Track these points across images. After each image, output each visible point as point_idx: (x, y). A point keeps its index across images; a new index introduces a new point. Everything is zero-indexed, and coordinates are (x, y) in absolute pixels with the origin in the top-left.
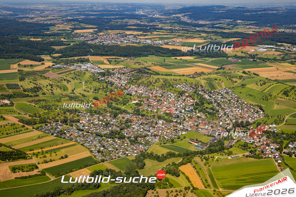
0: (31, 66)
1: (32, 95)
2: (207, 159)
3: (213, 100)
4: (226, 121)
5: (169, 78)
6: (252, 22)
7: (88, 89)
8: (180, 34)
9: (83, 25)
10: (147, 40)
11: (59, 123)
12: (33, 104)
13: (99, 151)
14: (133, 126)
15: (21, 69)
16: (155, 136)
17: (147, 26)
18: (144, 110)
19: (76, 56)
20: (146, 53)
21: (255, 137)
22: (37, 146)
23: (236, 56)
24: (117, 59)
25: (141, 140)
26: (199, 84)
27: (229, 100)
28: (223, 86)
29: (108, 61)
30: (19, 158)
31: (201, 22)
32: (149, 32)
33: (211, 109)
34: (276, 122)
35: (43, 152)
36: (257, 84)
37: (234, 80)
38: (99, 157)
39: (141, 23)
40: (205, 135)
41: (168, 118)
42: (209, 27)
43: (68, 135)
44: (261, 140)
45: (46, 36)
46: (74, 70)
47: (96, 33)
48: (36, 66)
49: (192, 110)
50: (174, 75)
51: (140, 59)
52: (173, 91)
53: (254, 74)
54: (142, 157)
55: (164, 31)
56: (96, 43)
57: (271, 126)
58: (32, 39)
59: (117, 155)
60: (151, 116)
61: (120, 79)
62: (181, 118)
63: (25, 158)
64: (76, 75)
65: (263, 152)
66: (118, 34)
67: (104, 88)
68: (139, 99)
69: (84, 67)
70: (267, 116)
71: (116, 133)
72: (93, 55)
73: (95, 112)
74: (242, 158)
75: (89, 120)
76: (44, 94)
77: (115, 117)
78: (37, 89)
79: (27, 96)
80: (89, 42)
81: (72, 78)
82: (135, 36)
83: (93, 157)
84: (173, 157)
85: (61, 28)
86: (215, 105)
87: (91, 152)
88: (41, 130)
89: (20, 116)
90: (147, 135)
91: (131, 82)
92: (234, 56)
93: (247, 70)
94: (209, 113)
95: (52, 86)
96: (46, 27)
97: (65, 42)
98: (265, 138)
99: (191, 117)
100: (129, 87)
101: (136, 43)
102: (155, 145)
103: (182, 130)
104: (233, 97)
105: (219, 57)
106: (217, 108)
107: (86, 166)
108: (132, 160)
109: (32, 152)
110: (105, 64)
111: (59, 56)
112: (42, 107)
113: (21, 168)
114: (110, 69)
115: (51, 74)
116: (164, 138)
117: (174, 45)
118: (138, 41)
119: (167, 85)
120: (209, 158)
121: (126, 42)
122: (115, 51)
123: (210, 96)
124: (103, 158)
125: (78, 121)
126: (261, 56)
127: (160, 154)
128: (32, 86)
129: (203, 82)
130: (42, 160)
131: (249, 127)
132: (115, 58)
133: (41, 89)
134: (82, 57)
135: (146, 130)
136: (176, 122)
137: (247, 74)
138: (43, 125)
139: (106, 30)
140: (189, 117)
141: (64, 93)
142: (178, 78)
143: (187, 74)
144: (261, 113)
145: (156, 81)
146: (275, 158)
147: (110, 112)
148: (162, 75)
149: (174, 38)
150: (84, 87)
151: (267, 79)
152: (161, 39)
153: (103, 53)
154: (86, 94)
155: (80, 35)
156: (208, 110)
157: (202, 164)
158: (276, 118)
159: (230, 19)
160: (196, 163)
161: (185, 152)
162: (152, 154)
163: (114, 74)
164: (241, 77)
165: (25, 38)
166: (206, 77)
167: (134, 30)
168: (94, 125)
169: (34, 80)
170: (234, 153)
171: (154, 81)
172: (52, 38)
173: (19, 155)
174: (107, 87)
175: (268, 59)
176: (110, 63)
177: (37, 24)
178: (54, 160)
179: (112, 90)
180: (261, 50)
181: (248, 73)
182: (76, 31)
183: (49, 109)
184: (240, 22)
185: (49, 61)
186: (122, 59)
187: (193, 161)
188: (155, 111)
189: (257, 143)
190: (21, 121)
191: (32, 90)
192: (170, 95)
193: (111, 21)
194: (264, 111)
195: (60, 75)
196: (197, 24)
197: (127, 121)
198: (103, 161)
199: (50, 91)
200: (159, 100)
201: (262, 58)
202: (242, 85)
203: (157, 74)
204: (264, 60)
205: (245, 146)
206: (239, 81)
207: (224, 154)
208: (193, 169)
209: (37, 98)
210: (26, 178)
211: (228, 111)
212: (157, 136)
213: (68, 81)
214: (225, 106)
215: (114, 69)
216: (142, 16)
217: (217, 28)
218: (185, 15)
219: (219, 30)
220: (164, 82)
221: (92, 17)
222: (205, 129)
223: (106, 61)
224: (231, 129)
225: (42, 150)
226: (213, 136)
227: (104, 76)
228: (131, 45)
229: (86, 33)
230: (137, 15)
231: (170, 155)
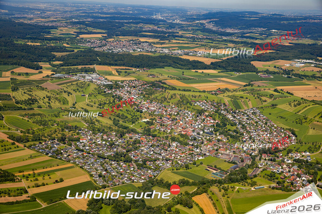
0: (27, 74)
1: (26, 108)
2: (226, 190)
3: (237, 122)
5: (187, 93)
6: (290, 32)
7: (92, 104)
8: (203, 43)
9: (90, 29)
10: (164, 49)
11: (56, 141)
12: (27, 119)
13: (100, 176)
14: (142, 148)
15: (15, 77)
16: (167, 160)
17: (166, 33)
18: (156, 130)
19: (80, 65)
20: (161, 64)
21: (285, 166)
22: (27, 167)
23: (267, 72)
24: (128, 69)
25: (150, 165)
26: (222, 102)
27: (256, 122)
28: (250, 105)
29: (117, 71)
30: (6, 180)
31: (229, 30)
32: (167, 40)
33: (235, 131)
34: (310, 150)
35: (34, 174)
36: (290, 104)
37: (264, 98)
38: (100, 182)
39: (159, 29)
40: (225, 161)
41: (183, 140)
42: (238, 37)
43: (65, 156)
44: (292, 170)
45: (46, 40)
46: (76, 81)
47: (105, 38)
48: (32, 74)
49: (212, 132)
50: (194, 91)
51: (155, 71)
52: (191, 109)
53: (287, 92)
54: (150, 185)
55: (185, 39)
56: (104, 51)
57: (304, 154)
58: (30, 44)
59: (121, 181)
60: (163, 137)
61: (130, 93)
62: (199, 140)
63: (13, 180)
64: (79, 86)
65: (292, 184)
66: (131, 40)
67: (110, 103)
68: (151, 117)
69: (88, 77)
70: (301, 143)
71: (122, 155)
72: (100, 64)
73: (99, 130)
74: (267, 189)
75: (91, 139)
76: (40, 107)
77: (122, 137)
78: (32, 101)
79: (20, 109)
80: (96, 49)
81: (74, 90)
82: (150, 44)
83: (93, 182)
84: (187, 185)
85: (64, 32)
86: (239, 127)
87: (91, 176)
88: (33, 149)
89: (10, 131)
90: (159, 159)
91: (142, 97)
92: (265, 71)
93: (279, 88)
94: (232, 136)
95: (49, 98)
96: (47, 29)
97: (68, 47)
98: (296, 167)
99: (210, 140)
100: (140, 103)
101: (151, 52)
102: (166, 171)
103: (199, 155)
104: (261, 118)
105: (247, 71)
106: (242, 130)
108: (139, 187)
109: (22, 174)
110: (114, 75)
111: (60, 64)
112: (37, 122)
113: (8, 193)
114: (119, 81)
115: (49, 85)
116: (178, 163)
117: (195, 56)
118: (153, 50)
119: (184, 102)
120: (228, 188)
121: (139, 50)
122: (126, 60)
123: (234, 117)
124: (105, 183)
125: (78, 140)
126: (297, 72)
127: (171, 182)
128: (26, 97)
129: (227, 100)
130: (33, 184)
131: (277, 154)
132: (126, 69)
133: (36, 101)
134: (87, 66)
135: (156, 153)
136: (192, 145)
137: (279, 93)
138: (37, 143)
139: (117, 36)
140: (208, 140)
141: (64, 107)
142: (198, 94)
143: (209, 90)
144: (294, 138)
145: (172, 97)
147: (115, 131)
148: (179, 89)
149: (196, 47)
150: (87, 101)
151: (302, 99)
152: (181, 48)
153: (112, 62)
154: (89, 108)
155: (86, 41)
156: (231, 133)
157: (220, 194)
158: (311, 145)
159: (264, 28)
160: (213, 194)
161: (201, 180)
162: (162, 181)
163: (123, 87)
164: (271, 96)
165: (21, 42)
166: (230, 94)
167: (150, 36)
168: (96, 145)
169: (29, 91)
170: (258, 183)
171: (169, 97)
172: (53, 43)
173: (6, 176)
174: (114, 101)
175: (305, 76)
176: (120, 75)
177: (36, 26)
178: (47, 184)
180: (298, 65)
181: (281, 91)
182: (81, 36)
183: (44, 125)
184: (275, 32)
185: (48, 69)
186: (134, 70)
187: (209, 191)
188: (169, 131)
189: (286, 173)
190: (11, 137)
191: (26, 102)
192: (187, 113)
193: (123, 26)
194: (296, 136)
195: (60, 86)
196: (224, 32)
197: (135, 142)
198: (104, 187)
199: (48, 104)
200: (174, 119)
201: (298, 74)
202: (273, 105)
203: (174, 88)
204: (301, 77)
205: (272, 177)
206: (269, 100)
207: (246, 184)
208: (208, 200)
209: (31, 112)
210: (12, 203)
211: (254, 134)
212: (169, 160)
213: (69, 93)
214: (251, 129)
215: (124, 81)
216: (160, 20)
217: (247, 37)
218: (210, 22)
219: (249, 41)
220: (181, 98)
221: (101, 20)
222: (226, 154)
223: (114, 72)
224: (256, 156)
225: (33, 172)
226: (234, 163)
227: (111, 89)
228: (145, 54)
229: (93, 39)
230: (154, 20)
231: (183, 183)
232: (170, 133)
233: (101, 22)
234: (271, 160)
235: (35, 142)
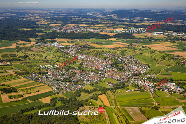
0: (24, 44)
1: (23, 59)
2: (114, 92)
3: (123, 62)
4: (128, 73)
5: (100, 50)
6: (153, 19)
7: (54, 57)
8: (110, 26)
9: (55, 21)
10: (91, 29)
11: (37, 74)
12: (23, 65)
13: (56, 88)
14: (77, 76)
15: (18, 46)
17: (92, 22)
18: (84, 68)
19: (49, 39)
20: (89, 37)
21: (143, 81)
22: (23, 86)
23: (140, 38)
24: (73, 40)
25: (80, 83)
26: (116, 53)
27: (132, 62)
28: (130, 54)
29: (67, 41)
30: (13, 92)
31: (124, 19)
32: (93, 25)
33: (121, 66)
34: (155, 73)
35: (26, 89)
36: (148, 53)
37: (136, 51)
38: (56, 91)
39: (89, 20)
40: (115, 80)
41: (96, 72)
42: (128, 22)
43: (41, 80)
45: (33, 27)
46: (47, 46)
47: (62, 26)
48: (26, 44)
49: (110, 67)
50: (103, 49)
51: (85, 40)
52: (101, 57)
53: (148, 48)
54: (79, 91)
55: (102, 24)
56: (61, 31)
57: (152, 75)
58: (26, 30)
59: (66, 90)
60: (87, 71)
61: (73, 51)
62: (104, 71)
63: (16, 92)
64: (48, 49)
65: (145, 88)
66: (75, 26)
67: (63, 56)
68: (82, 62)
69: (53, 44)
70: (152, 70)
71: (67, 79)
72: (59, 38)
73: (57, 68)
74: (133, 91)
75: (53, 73)
76: (29, 59)
77: (67, 71)
78: (26, 56)
79: (20, 60)
80: (58, 31)
81: (46, 51)
82: (84, 27)
83: (53, 91)
84: (97, 91)
85: (43, 23)
86: (124, 64)
87: (52, 88)
88: (26, 78)
89: (15, 70)
90: (84, 80)
91: (78, 52)
92: (139, 38)
93: (144, 46)
94: (120, 69)
95: (34, 55)
96: (34, 22)
97: (44, 31)
98: (148, 81)
99: (109, 71)
100: (77, 55)
102: (87, 85)
103: (103, 78)
104: (134, 60)
105: (130, 39)
106: (125, 66)
107: (49, 96)
108: (74, 93)
109: (20, 89)
110: (65, 43)
111: (40, 39)
112: (28, 66)
113: (14, 97)
114: (68, 45)
115: (35, 49)
116: (93, 82)
117: (106, 32)
118: (85, 30)
119: (98, 54)
120: (115, 92)
121: (79, 30)
122: (72, 35)
123: (122, 60)
124: (59, 92)
125: (47, 73)
126: (154, 38)
127: (89, 90)
128: (23, 55)
129: (119, 52)
130: (26, 93)
131: (140, 76)
132: (71, 40)
133: (28, 56)
134: (53, 39)
135: (83, 78)
136: (101, 73)
138: (28, 75)
139: (68, 24)
140: (108, 71)
141: (41, 58)
142: (105, 50)
143: (111, 48)
144: (148, 68)
145: (92, 52)
146: (151, 91)
147: (65, 68)
148: (96, 48)
149: (106, 28)
150: (52, 55)
151: (155, 50)
152: (99, 29)
153: (65, 37)
154: (53, 59)
155: (53, 27)
156: (119, 67)
157: (111, 94)
158: (156, 71)
159: (141, 17)
160: (108, 94)
161: (103, 89)
162: (85, 89)
163: (69, 48)
164: (140, 49)
165: (21, 29)
166: (121, 49)
167: (84, 24)
168: (55, 75)
169: (24, 52)
170: (129, 89)
171: (91, 52)
172: (37, 29)
173: (14, 90)
174: (65, 55)
175: (158, 40)
176: (68, 42)
177: (29, 21)
178: (32, 93)
179: (67, 57)
180: (155, 34)
181: (145, 47)
182: (51, 25)
183: (31, 67)
184: (146, 19)
185: (34, 41)
186: (75, 40)
187: (106, 93)
188: (90, 67)
190: (16, 73)
191: (23, 57)
192: (99, 59)
193: (72, 19)
194: (150, 68)
195: (39, 49)
196: (121, 20)
197: (74, 73)
198: (58, 93)
199: (33, 58)
200: (93, 62)
201: (155, 39)
202: (140, 54)
203: (94, 48)
204: (156, 40)
206: (139, 52)
207: (124, 89)
208: (106, 97)
209: (25, 61)
210: (16, 101)
211: (130, 67)
212: (89, 80)
213: (44, 52)
214: (129, 65)
215: (70, 45)
216: (91, 16)
217: (132, 22)
218: (115, 15)
219: (133, 24)
220: (97, 52)
221: (61, 17)
222: (116, 77)
223: (66, 41)
224: (130, 77)
225: (25, 87)
226: (120, 81)
227: (64, 49)
228: (81, 32)
229: (57, 26)
230: (88, 15)
231: (95, 90)
232: (91, 68)
233: (61, 18)
234: (137, 78)
235: (27, 75)
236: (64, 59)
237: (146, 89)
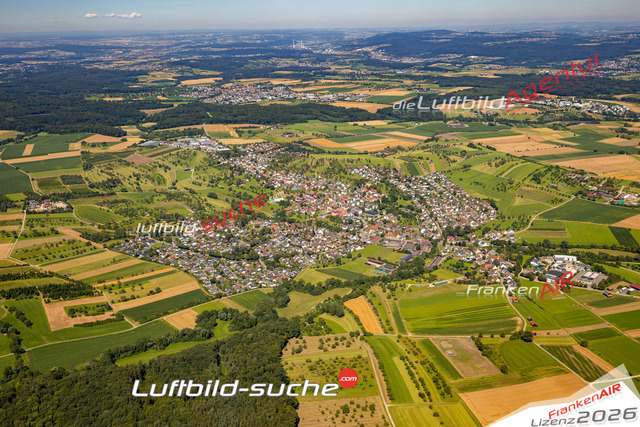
0: (105, 144)
1: (104, 192)
2: (393, 289)
4: (431, 226)
5: (340, 157)
6: (496, 58)
7: (200, 181)
8: (366, 82)
9: (197, 71)
10: (308, 95)
11: (149, 237)
12: (106, 208)
13: (213, 282)
14: (274, 240)
15: (87, 150)
16: (309, 254)
17: (310, 70)
18: (293, 214)
19: (181, 125)
20: (303, 117)
21: (478, 251)
22: (110, 276)
23: (461, 119)
24: (254, 127)
25: (285, 262)
26: (392, 167)
27: (441, 193)
28: (432, 168)
29: (237, 132)
30: (81, 295)
31: (407, 60)
32: (313, 80)
33: (409, 207)
34: (515, 227)
35: (120, 284)
36: (489, 164)
37: (452, 158)
38: (213, 290)
39: (301, 65)
40: (394, 250)
41: (334, 225)
42: (420, 69)
43: (163, 257)
44: (487, 256)
45: (131, 92)
46: (176, 149)
47: (219, 84)
48: (112, 144)
49: (375, 210)
50: (350, 153)
51: (293, 128)
52: (345, 180)
53: (487, 147)
54: (285, 289)
55: (340, 77)
56: (217, 102)
57: (505, 233)
58: (107, 99)
59: (243, 287)
60: (304, 223)
61: (256, 162)
62: (356, 223)
63: (90, 294)
64: (181, 157)
65: (486, 275)
66: (258, 84)
67: (226, 178)
68: (287, 195)
69: (194, 143)
70: (503, 218)
71: (244, 251)
72: (211, 123)
74: (451, 285)
75: (199, 232)
76: (124, 190)
77: (244, 225)
78: (113, 183)
79: (96, 194)
80: (206, 101)
81: (174, 163)
82: (287, 88)
83: (203, 290)
84: (338, 287)
85: (158, 78)
86: (416, 200)
87: (201, 282)
88: (117, 250)
89: (83, 227)
90: (297, 254)
91: (273, 166)
92: (457, 118)
93: (475, 141)
94: (405, 215)
95: (138, 177)
96: (132, 76)
97: (164, 101)
98: (493, 252)
99: (372, 223)
100: (271, 175)
101: (288, 99)
102: (308, 269)
103: (356, 244)
104: (448, 187)
105: (431, 120)
106: (419, 205)
107: (190, 305)
108: (269, 294)
109: (102, 285)
110: (232, 137)
111: (153, 126)
112: (121, 213)
113: (85, 311)
114: (239, 146)
115: (138, 158)
116: (325, 257)
117: (354, 101)
118: (291, 97)
119: (336, 171)
120: (396, 287)
121: (270, 98)
122: (250, 114)
123: (409, 187)
124: (220, 291)
126: (503, 117)
127: (314, 283)
128: (104, 177)
129: (398, 163)
130: (119, 297)
131: (469, 235)
132: (250, 127)
133: (119, 182)
134: (192, 127)
135: (294, 246)
136: (347, 231)
137: (476, 148)
138: (122, 241)
139: (237, 78)
140: (369, 223)
141: (159, 188)
142: (356, 157)
143: (372, 151)
144: (493, 211)
145: (317, 164)
146: (505, 283)
148: (329, 152)
149: (355, 88)
150: (193, 178)
151: (508, 155)
152: (332, 91)
153: (229, 118)
154: (196, 188)
155: (191, 89)
156: (403, 210)
157: (384, 296)
158: (516, 219)
159: (458, 53)
161: (357, 278)
162: (301, 282)
163: (245, 154)
164: (464, 153)
165: (95, 98)
166: (404, 154)
167: (287, 76)
168: (207, 239)
169: (108, 169)
170: (439, 277)
171: (314, 164)
172: (142, 96)
173: (81, 289)
174: (232, 175)
175: (515, 122)
176: (240, 136)
177: (116, 73)
178: (138, 297)
179: (240, 180)
181: (478, 146)
182: (184, 83)
183: (131, 215)
184: (474, 59)
185: (134, 134)
186: (262, 127)
187: (368, 293)
188: (313, 213)
189: (479, 260)
190: (85, 235)
191: (104, 185)
192: (340, 186)
193: (247, 63)
194: (497, 209)
195: (153, 159)
196: (399, 63)
197: (263, 232)
198: (219, 296)
199: (135, 186)
200: (321, 195)
201: (505, 120)
202: (465, 167)
203: (321, 151)
204: (508, 123)
205: (459, 267)
206: (460, 160)
207: (422, 280)
208: (367, 304)
209: (112, 198)
210: (91, 325)
211: (436, 210)
212: (313, 253)
213: (167, 168)
214: (432, 203)
215: (246, 145)
216: (304, 51)
217: (433, 69)
218: (378, 49)
219: (435, 74)
220: (331, 164)
221: (214, 57)
222: (396, 240)
223: (233, 133)
224: (439, 240)
225: (117, 282)
226: (407, 252)
227: (228, 157)
228: (278, 103)
229: (202, 85)
230: (294, 51)
231: (333, 284)
232: (315, 216)
233: (214, 60)
234: (460, 244)
235: (119, 241)
236: (230, 190)
237: (491, 277)
